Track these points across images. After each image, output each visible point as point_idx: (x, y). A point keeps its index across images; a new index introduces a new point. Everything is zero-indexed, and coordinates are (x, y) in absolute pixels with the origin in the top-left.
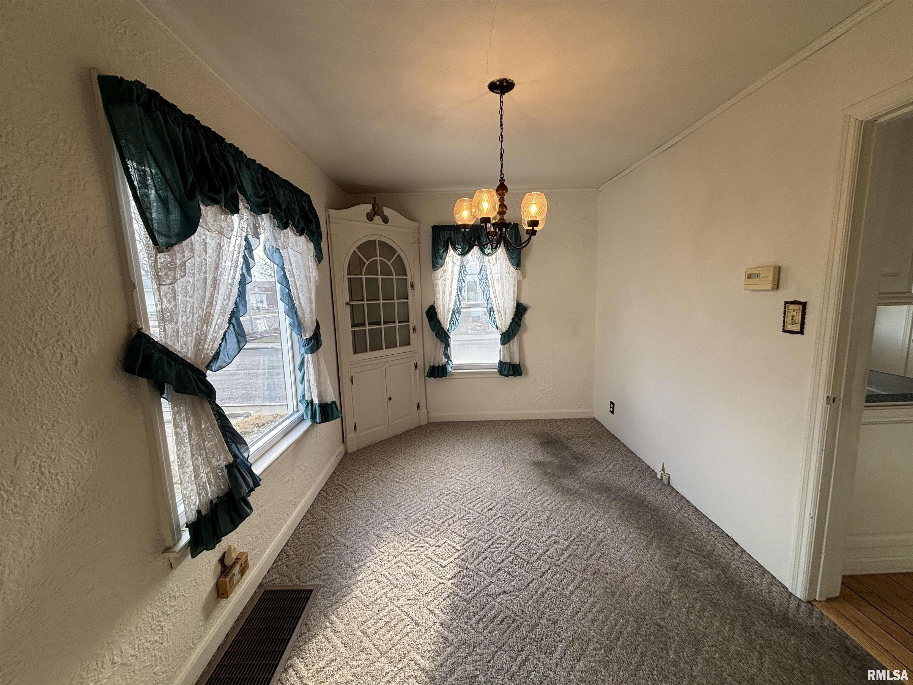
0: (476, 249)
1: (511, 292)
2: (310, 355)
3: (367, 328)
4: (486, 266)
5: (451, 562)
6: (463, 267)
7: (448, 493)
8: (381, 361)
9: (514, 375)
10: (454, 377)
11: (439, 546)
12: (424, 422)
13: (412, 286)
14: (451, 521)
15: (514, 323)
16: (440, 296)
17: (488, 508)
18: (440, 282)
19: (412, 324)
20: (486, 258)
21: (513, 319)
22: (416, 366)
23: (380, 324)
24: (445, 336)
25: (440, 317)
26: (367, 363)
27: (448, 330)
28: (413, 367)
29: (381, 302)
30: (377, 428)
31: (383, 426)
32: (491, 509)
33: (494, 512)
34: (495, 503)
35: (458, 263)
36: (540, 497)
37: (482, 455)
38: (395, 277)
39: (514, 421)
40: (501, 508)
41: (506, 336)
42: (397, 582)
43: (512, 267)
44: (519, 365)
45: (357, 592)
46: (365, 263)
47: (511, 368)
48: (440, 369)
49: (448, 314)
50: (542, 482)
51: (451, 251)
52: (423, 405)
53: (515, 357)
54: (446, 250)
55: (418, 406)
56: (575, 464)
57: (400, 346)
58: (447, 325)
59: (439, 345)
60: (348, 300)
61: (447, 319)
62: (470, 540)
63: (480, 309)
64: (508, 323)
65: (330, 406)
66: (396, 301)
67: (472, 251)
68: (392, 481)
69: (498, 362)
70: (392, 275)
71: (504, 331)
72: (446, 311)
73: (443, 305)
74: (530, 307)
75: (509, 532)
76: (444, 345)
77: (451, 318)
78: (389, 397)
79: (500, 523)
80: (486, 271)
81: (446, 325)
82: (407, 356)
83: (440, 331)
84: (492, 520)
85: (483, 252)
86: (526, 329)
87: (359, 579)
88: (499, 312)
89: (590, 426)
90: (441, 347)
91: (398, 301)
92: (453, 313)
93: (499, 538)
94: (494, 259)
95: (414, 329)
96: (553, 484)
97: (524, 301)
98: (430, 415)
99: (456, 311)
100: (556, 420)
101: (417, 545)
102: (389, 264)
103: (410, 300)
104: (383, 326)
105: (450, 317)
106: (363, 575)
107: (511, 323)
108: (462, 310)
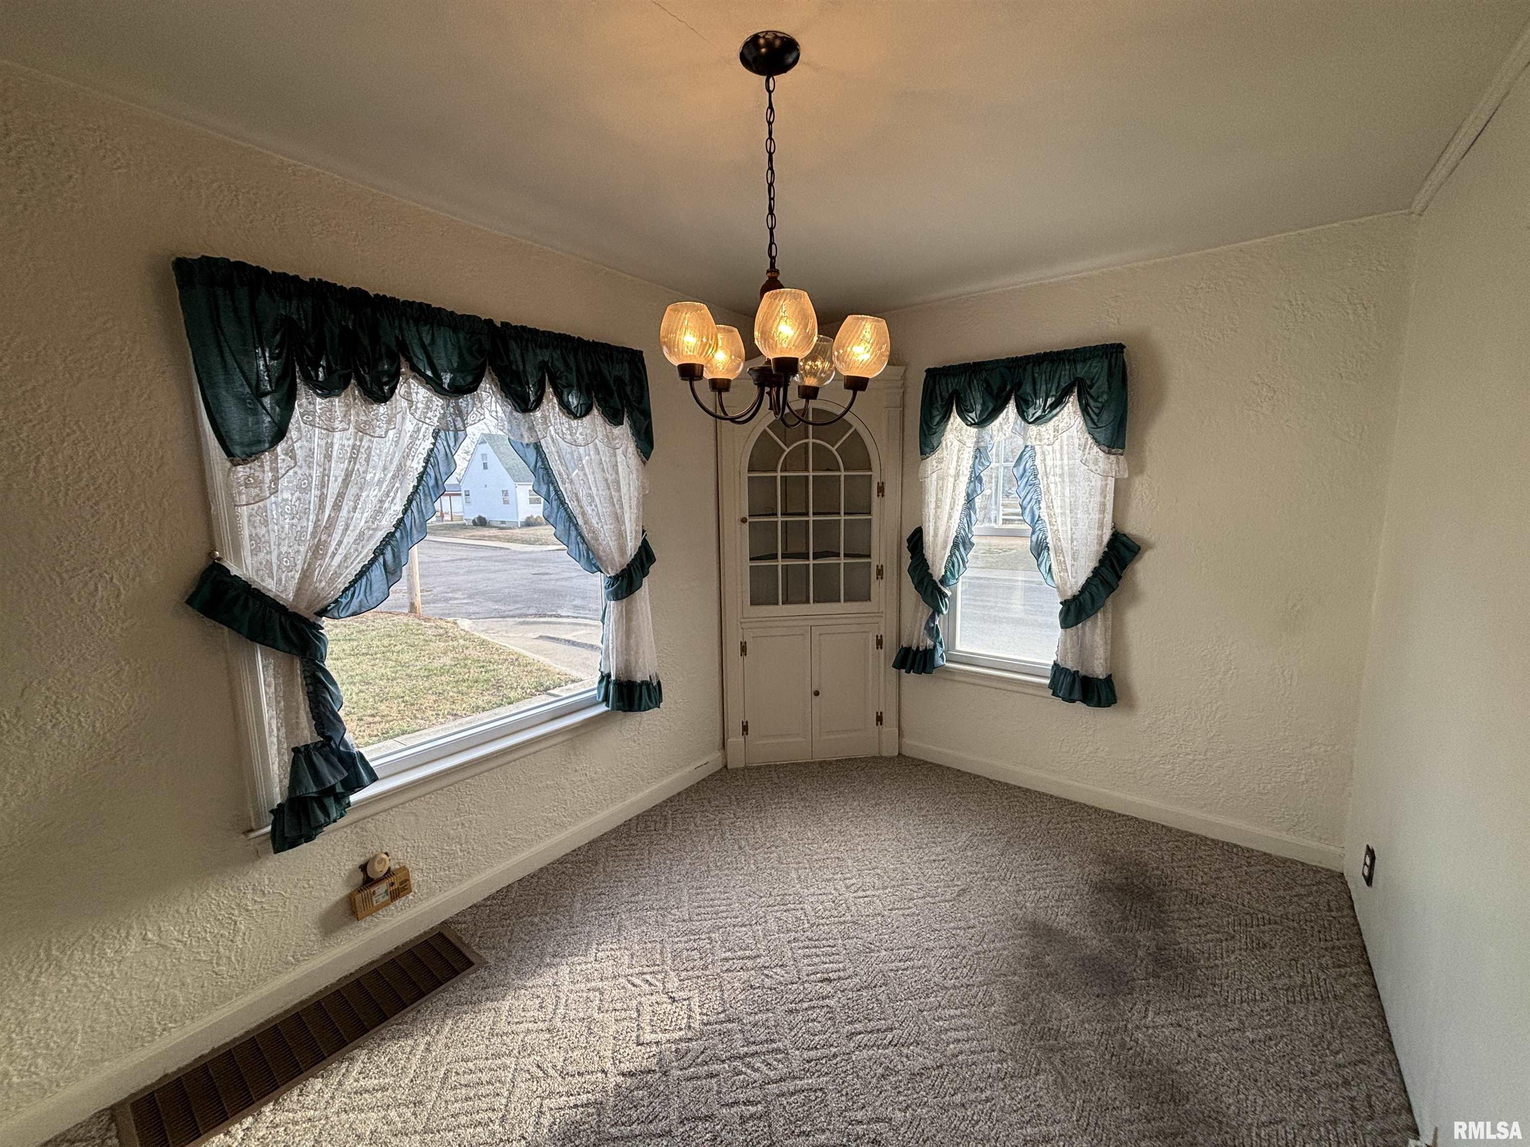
0: (1011, 409)
1: (1094, 505)
2: (613, 602)
3: (780, 563)
4: (1033, 448)
5: (657, 1043)
6: (980, 453)
7: (792, 906)
8: (803, 623)
9: (1086, 699)
10: (957, 678)
11: (673, 1000)
12: (890, 750)
13: (881, 490)
14: (739, 964)
15: (1097, 581)
16: (930, 509)
17: (826, 976)
18: (931, 483)
19: (875, 561)
20: (1033, 429)
21: (1096, 572)
22: (879, 643)
23: (808, 559)
24: (932, 592)
25: (928, 553)
26: (776, 624)
27: (944, 581)
28: (873, 643)
29: (811, 518)
30: (783, 740)
31: (799, 739)
32: (829, 980)
33: (828, 988)
34: (850, 972)
35: (970, 443)
36: (958, 1012)
37: (933, 857)
38: (843, 473)
39: (1083, 807)
40: (852, 990)
41: (1072, 608)
42: (559, 1024)
43: (1096, 449)
44: (1109, 680)
45: (505, 1005)
46: (784, 451)
47: (1077, 686)
48: (918, 657)
49: (945, 548)
50: (1002, 979)
51: (955, 420)
52: (890, 718)
53: (1096, 662)
54: (946, 417)
55: (879, 719)
56: (1140, 973)
57: (845, 601)
58: (940, 569)
59: (921, 608)
60: (746, 514)
61: (942, 559)
62: (729, 1021)
63: (1019, 542)
64: (1082, 581)
65: (638, 689)
66: (843, 518)
67: (1003, 415)
68: (736, 841)
69: (1052, 663)
70: (839, 470)
71: (1069, 594)
72: (940, 540)
73: (936, 529)
74: (1150, 547)
75: (809, 1049)
76: (931, 611)
77: (951, 556)
78: (815, 688)
79: (814, 1020)
80: (1033, 458)
81: (938, 570)
82: (860, 621)
83: (926, 580)
84: (805, 1005)
85: (1024, 419)
86: (1135, 597)
87: (529, 984)
88: (1059, 551)
89: (1303, 891)
90: (925, 611)
91: (848, 517)
92: (955, 545)
93: (778, 1051)
94: (1051, 431)
95: (880, 572)
96: (1025, 997)
97: (1133, 528)
98: (906, 741)
99: (962, 543)
100: (1203, 840)
101: (648, 977)
102: (833, 450)
103: (875, 517)
104: (811, 562)
105: (948, 553)
106: (539, 981)
107: (1089, 582)
108: (974, 540)
